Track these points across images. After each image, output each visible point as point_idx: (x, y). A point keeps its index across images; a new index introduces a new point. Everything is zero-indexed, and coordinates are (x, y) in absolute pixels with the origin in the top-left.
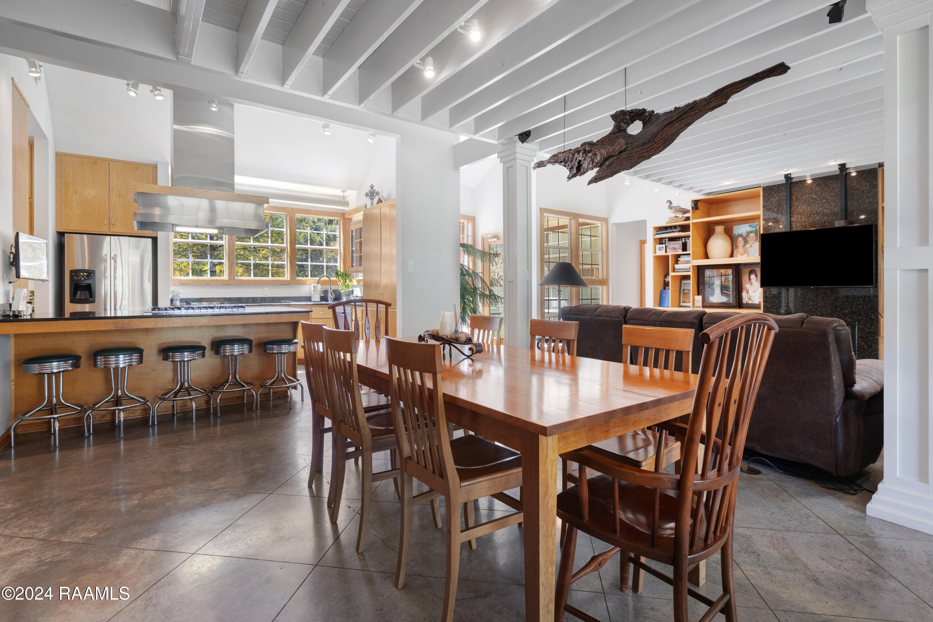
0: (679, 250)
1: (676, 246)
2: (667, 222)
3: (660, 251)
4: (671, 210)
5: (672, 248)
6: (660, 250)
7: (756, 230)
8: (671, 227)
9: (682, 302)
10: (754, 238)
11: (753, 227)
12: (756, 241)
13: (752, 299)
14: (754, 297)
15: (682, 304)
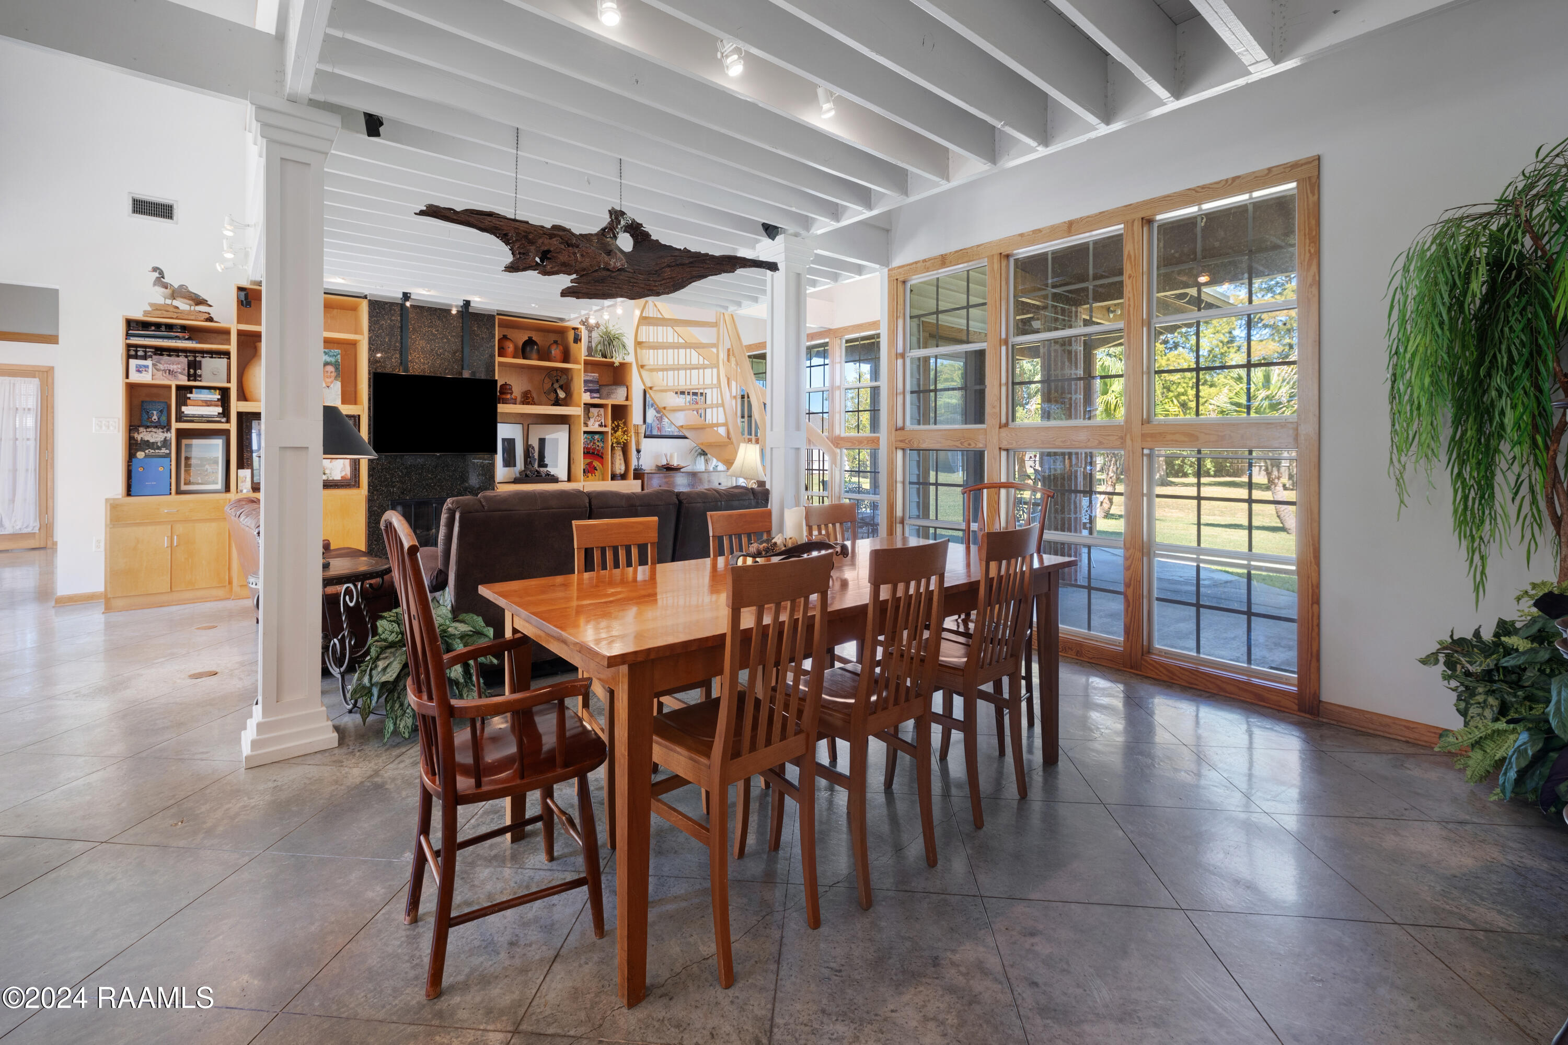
0: (180, 376)
1: (175, 367)
2: (146, 313)
3: (138, 374)
4: (164, 290)
5: (165, 371)
6: (138, 371)
7: (337, 361)
8: (158, 326)
9: (185, 484)
10: (334, 374)
11: (330, 356)
12: (336, 378)
13: (327, 472)
14: (331, 469)
15: (184, 487)
